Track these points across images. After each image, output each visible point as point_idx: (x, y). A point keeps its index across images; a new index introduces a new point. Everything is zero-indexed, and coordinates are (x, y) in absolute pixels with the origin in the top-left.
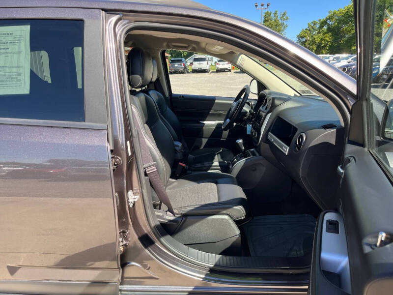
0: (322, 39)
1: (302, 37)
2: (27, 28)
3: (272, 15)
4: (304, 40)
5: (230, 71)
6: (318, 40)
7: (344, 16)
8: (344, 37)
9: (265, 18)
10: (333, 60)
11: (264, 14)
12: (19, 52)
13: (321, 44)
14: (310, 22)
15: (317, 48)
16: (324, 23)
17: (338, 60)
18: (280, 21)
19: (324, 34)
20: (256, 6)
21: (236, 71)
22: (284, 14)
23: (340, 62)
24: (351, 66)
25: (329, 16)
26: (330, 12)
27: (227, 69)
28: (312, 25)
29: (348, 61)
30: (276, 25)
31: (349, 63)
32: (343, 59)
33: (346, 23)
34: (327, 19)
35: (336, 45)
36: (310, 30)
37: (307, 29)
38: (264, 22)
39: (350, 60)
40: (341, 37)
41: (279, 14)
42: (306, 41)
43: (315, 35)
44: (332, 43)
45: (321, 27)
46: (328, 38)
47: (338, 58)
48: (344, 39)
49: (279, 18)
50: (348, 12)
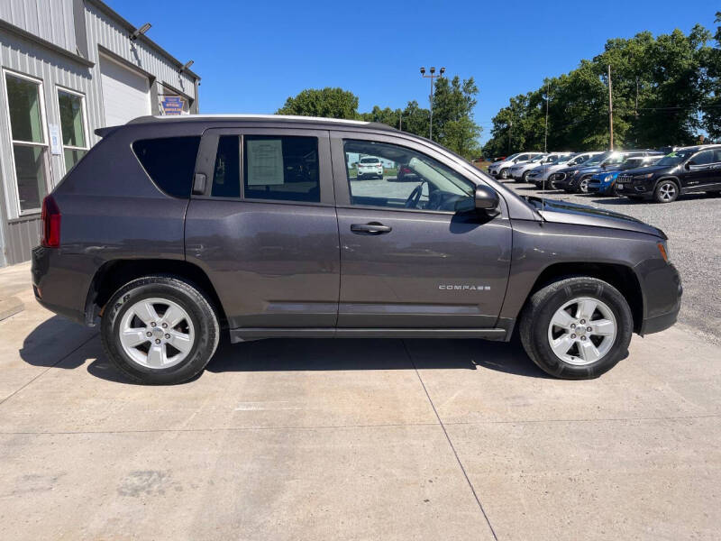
0: (535, 125)
1: (502, 122)
2: (280, 141)
3: (450, 84)
4: (505, 125)
5: (380, 177)
6: (528, 128)
7: (569, 88)
8: (572, 122)
9: (438, 88)
10: (548, 161)
11: (435, 81)
12: (275, 157)
13: (532, 133)
14: (514, 97)
15: (527, 140)
16: (536, 99)
17: (555, 161)
18: (463, 93)
19: (537, 118)
20: (423, 72)
21: (390, 177)
22: (470, 82)
23: (557, 164)
24: (574, 170)
25: (545, 88)
26: (546, 81)
27: (375, 174)
28: (518, 102)
29: (568, 162)
30: (457, 102)
31: (570, 165)
32: (563, 159)
33: (574, 99)
34: (541, 92)
35: (558, 135)
36: (514, 110)
37: (508, 109)
38: (436, 95)
39: (572, 161)
40: (567, 123)
41: (461, 82)
42: (508, 127)
43: (523, 118)
44: (551, 133)
45: (533, 105)
46: (545, 123)
47: (555, 158)
48: (570, 126)
49: (461, 89)
50: (575, 81)
